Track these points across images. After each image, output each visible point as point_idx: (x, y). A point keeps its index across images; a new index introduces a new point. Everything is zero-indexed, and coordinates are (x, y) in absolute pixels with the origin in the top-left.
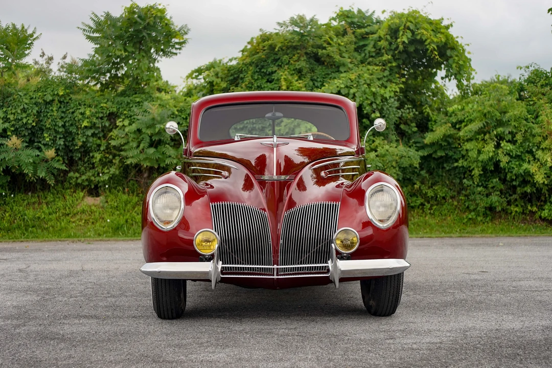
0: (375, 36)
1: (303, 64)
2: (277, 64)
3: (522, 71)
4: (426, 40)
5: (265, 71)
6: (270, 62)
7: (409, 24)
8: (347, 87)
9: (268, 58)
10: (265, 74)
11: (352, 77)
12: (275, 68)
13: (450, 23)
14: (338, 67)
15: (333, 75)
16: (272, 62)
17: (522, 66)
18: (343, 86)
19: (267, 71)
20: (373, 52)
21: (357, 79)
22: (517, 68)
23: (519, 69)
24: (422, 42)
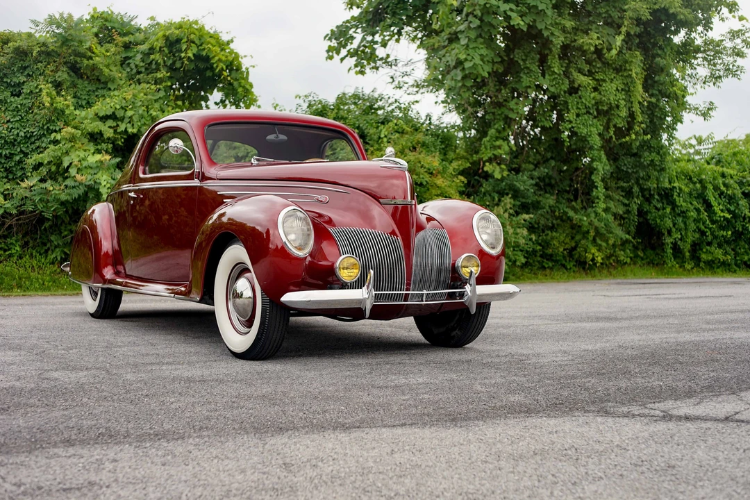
0: (144, 47)
1: (63, 75)
2: (26, 73)
3: (301, 101)
4: (214, 57)
5: (9, 81)
6: (15, 70)
7: (192, 36)
8: (122, 108)
9: (13, 64)
10: (9, 85)
11: (127, 97)
12: (23, 79)
13: (230, 39)
14: (106, 83)
15: (100, 92)
16: (18, 70)
17: (301, 95)
18: (118, 107)
19: (11, 81)
20: (142, 66)
21: (133, 100)
22: (296, 97)
23: (298, 98)
24: (207, 59)
